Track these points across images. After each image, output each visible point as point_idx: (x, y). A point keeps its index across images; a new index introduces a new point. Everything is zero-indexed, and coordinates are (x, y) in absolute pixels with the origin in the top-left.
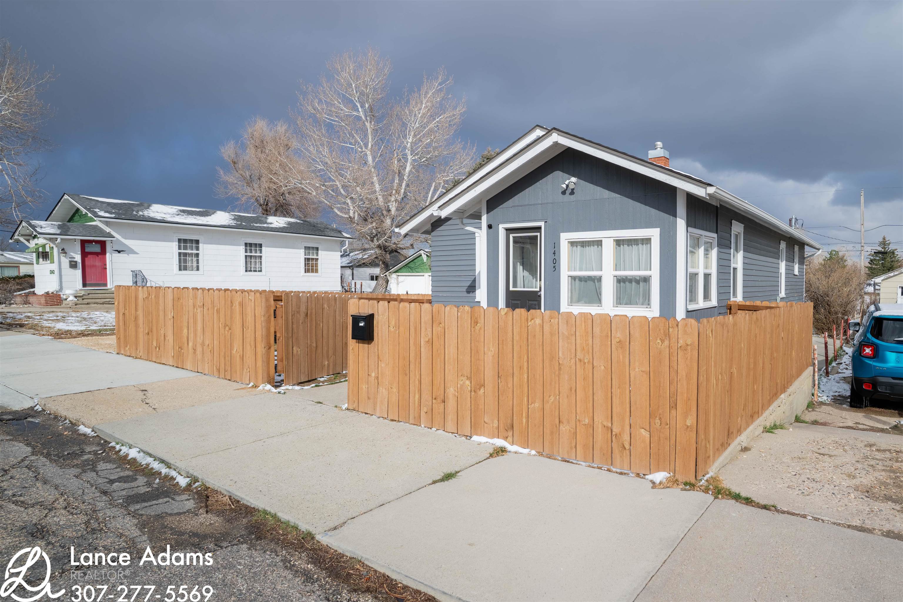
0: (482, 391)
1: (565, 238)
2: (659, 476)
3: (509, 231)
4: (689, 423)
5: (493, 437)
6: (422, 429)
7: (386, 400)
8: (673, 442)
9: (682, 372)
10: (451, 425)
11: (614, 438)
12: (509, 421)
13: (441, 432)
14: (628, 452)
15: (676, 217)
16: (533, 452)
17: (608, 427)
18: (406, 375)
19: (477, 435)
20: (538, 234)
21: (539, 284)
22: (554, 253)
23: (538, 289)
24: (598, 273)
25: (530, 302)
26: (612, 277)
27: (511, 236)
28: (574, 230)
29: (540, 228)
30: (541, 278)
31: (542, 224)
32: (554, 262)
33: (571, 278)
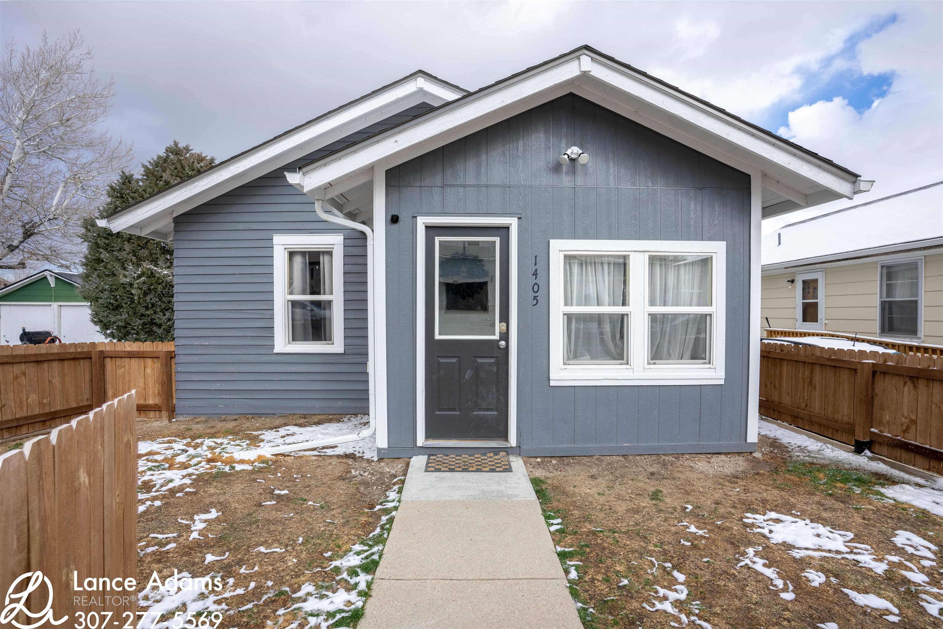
1: (559, 248)
3: (431, 230)
20: (497, 240)
21: (499, 327)
22: (535, 274)
23: (496, 337)
24: (619, 309)
25: (480, 360)
26: (646, 317)
27: (437, 240)
28: (574, 236)
29: (506, 229)
30: (505, 317)
31: (513, 222)
32: (535, 289)
33: (569, 317)
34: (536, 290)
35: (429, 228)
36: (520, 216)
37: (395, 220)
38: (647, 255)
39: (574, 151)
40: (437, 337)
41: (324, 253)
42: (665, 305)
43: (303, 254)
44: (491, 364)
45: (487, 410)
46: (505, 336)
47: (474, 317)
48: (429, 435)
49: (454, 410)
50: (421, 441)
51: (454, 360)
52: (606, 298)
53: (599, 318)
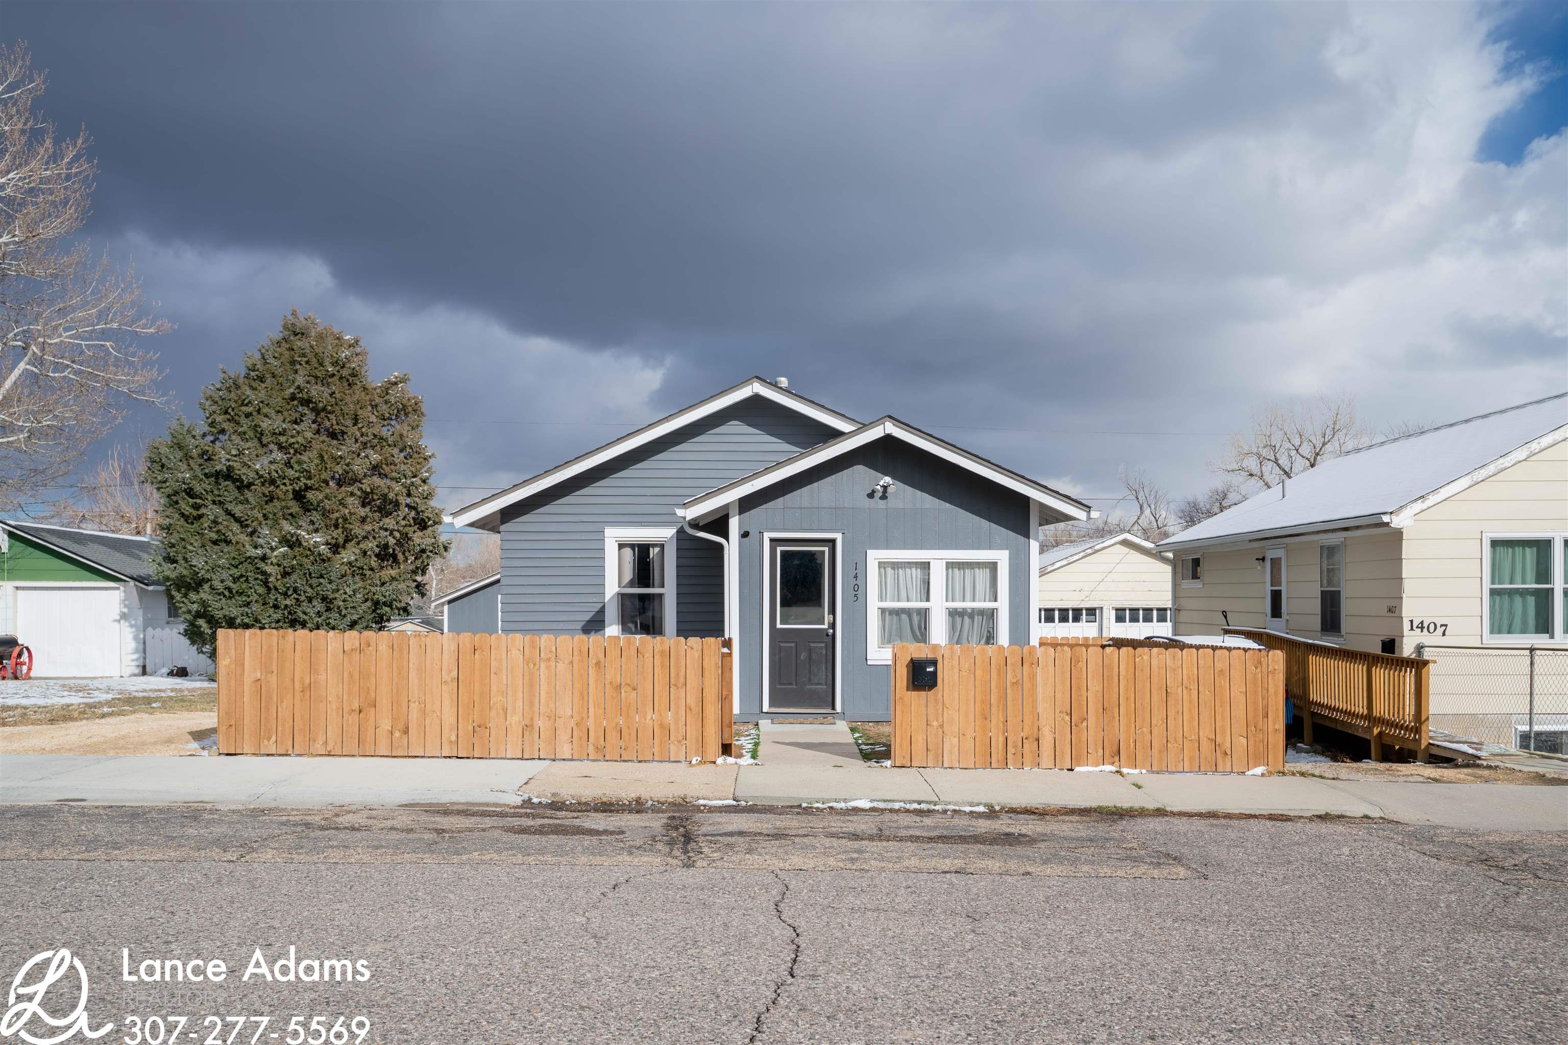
0: (1085, 724)
1: (874, 556)
2: (1259, 770)
3: (774, 541)
4: (1277, 727)
5: (1097, 765)
6: (1012, 770)
7: (957, 748)
8: (1265, 742)
9: (1272, 691)
10: (1046, 760)
11: (1217, 747)
12: (1116, 747)
13: (1036, 769)
14: (1229, 757)
15: (1029, 538)
16: (1144, 771)
17: (1212, 740)
18: (986, 719)
19: (1079, 766)
20: (826, 549)
21: (827, 618)
22: (856, 577)
23: (825, 626)
24: (924, 605)
25: (812, 645)
26: (944, 610)
27: (779, 549)
28: (888, 547)
29: (833, 542)
30: (833, 611)
31: (838, 537)
32: (856, 588)
33: (883, 611)
34: (856, 586)
35: (772, 540)
36: (843, 531)
37: (745, 535)
38: (944, 562)
39: (888, 479)
40: (779, 626)
41: (654, 546)
42: (964, 601)
43: (632, 546)
44: (821, 648)
45: (818, 684)
46: (833, 625)
47: (810, 611)
48: (771, 705)
49: (791, 684)
50: (766, 708)
51: (793, 645)
52: (913, 595)
53: (908, 612)
